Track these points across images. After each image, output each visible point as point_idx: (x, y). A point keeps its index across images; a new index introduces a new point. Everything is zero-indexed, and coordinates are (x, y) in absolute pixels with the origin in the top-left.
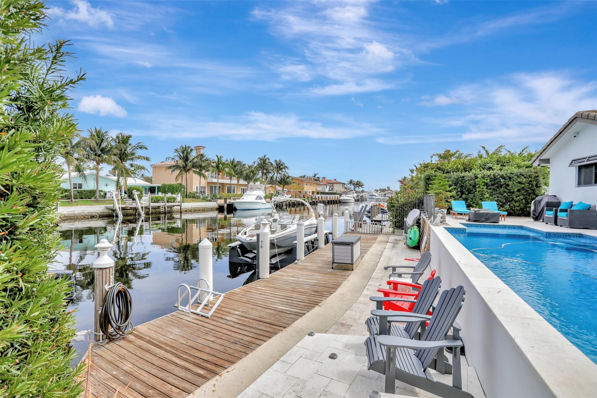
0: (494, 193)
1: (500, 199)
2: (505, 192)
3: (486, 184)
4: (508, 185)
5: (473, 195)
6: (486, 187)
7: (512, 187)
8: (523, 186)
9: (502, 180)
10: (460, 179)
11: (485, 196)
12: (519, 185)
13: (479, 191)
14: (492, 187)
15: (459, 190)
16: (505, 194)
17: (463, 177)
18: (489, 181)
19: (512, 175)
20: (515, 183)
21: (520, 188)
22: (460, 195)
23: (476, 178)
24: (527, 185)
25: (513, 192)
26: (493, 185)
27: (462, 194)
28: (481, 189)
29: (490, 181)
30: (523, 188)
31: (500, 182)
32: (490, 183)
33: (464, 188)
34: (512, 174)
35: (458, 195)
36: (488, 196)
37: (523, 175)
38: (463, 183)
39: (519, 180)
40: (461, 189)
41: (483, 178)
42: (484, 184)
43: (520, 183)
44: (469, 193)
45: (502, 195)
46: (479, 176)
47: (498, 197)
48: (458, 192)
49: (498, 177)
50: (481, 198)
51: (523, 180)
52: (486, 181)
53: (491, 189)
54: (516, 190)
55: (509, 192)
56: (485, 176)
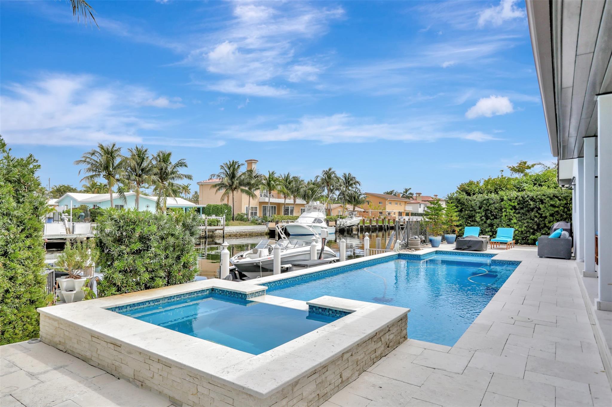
0: (523, 217)
1: (531, 225)
2: (536, 216)
3: (514, 208)
4: (539, 209)
5: (499, 220)
6: (514, 211)
7: (544, 211)
8: (557, 209)
9: (531, 203)
10: (485, 202)
11: (512, 221)
12: (552, 208)
13: (506, 216)
14: (522, 211)
15: (483, 214)
16: (536, 219)
17: (488, 199)
18: (516, 204)
19: (544, 197)
20: (547, 206)
21: (553, 212)
22: (485, 220)
23: (502, 200)
24: (561, 208)
25: (546, 217)
26: (522, 208)
27: (487, 219)
28: (508, 213)
29: (518, 204)
30: (557, 212)
31: (530, 205)
32: (517, 207)
33: (489, 212)
34: (544, 195)
35: (482, 220)
36: (515, 221)
37: (557, 197)
38: (488, 207)
39: (552, 203)
40: (486, 213)
41: (510, 200)
42: (511, 207)
43: (553, 206)
44: (496, 218)
45: (533, 220)
46: (505, 198)
47: (528, 222)
48: (483, 216)
49: (527, 199)
50: (508, 223)
51: (556, 202)
52: (513, 204)
53: (519, 213)
54: (548, 214)
55: (541, 217)
56: (512, 199)
